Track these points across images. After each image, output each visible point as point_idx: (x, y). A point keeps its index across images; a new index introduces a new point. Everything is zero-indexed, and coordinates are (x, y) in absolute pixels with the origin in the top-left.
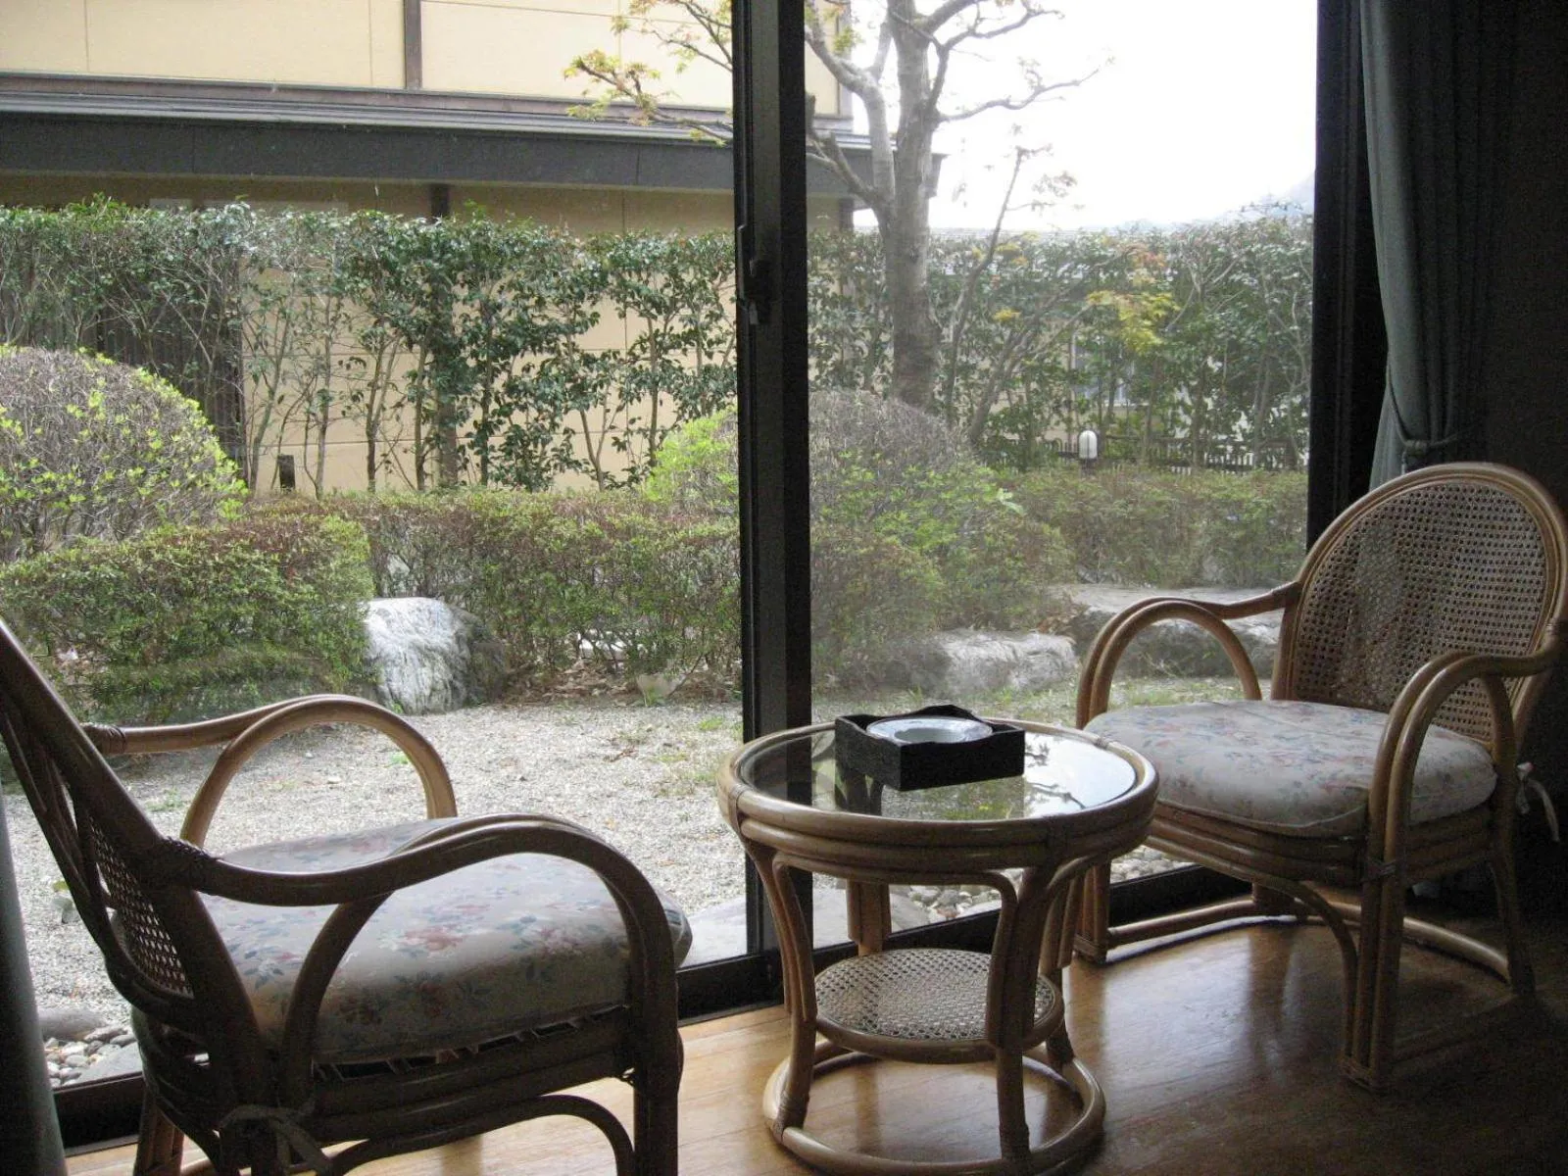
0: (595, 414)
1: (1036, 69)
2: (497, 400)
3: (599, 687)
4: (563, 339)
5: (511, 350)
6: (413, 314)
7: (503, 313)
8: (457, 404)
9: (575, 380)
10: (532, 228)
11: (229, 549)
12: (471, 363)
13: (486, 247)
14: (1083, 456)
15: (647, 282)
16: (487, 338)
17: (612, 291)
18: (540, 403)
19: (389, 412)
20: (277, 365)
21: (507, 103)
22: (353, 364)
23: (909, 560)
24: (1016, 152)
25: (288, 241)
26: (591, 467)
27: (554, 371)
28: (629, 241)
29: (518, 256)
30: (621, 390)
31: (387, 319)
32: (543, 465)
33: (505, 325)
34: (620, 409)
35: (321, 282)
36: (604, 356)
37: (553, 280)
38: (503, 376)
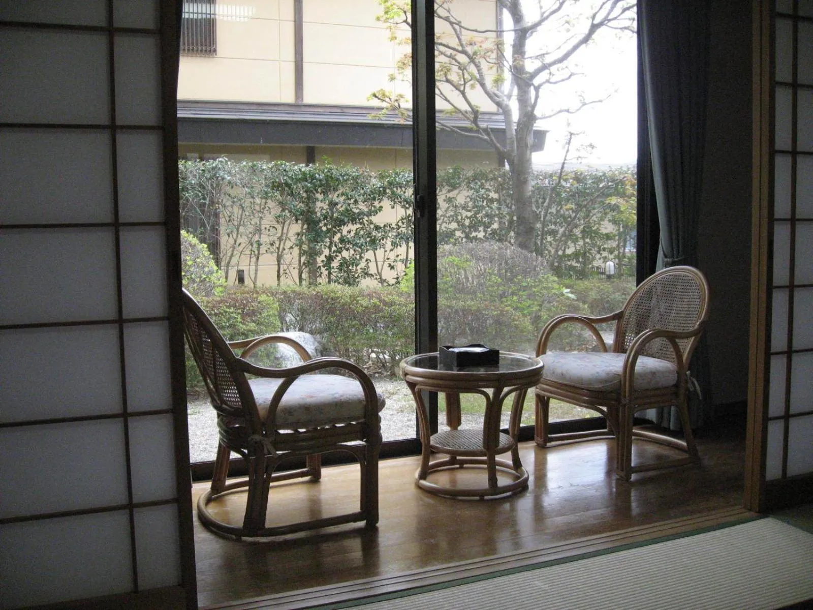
0: (380, 252)
1: (583, 95)
2: (336, 246)
3: (378, 373)
4: (366, 218)
5: (341, 223)
6: (298, 207)
7: (339, 206)
8: (318, 247)
9: (371, 237)
10: (351, 168)
11: (221, 307)
12: (324, 229)
13: (331, 177)
14: (608, 273)
15: (405, 192)
16: (332, 217)
17: (389, 196)
18: (355, 247)
19: (286, 251)
20: (238, 230)
21: (342, 109)
22: (271, 229)
23: (516, 318)
24: (569, 134)
25: (244, 175)
26: (378, 277)
27: (362, 232)
28: (396, 174)
29: (346, 181)
30: (392, 242)
31: (287, 209)
32: (356, 276)
33: (340, 212)
34: (391, 250)
35: (258, 193)
36: (385, 226)
37: (362, 192)
38: (339, 235)
